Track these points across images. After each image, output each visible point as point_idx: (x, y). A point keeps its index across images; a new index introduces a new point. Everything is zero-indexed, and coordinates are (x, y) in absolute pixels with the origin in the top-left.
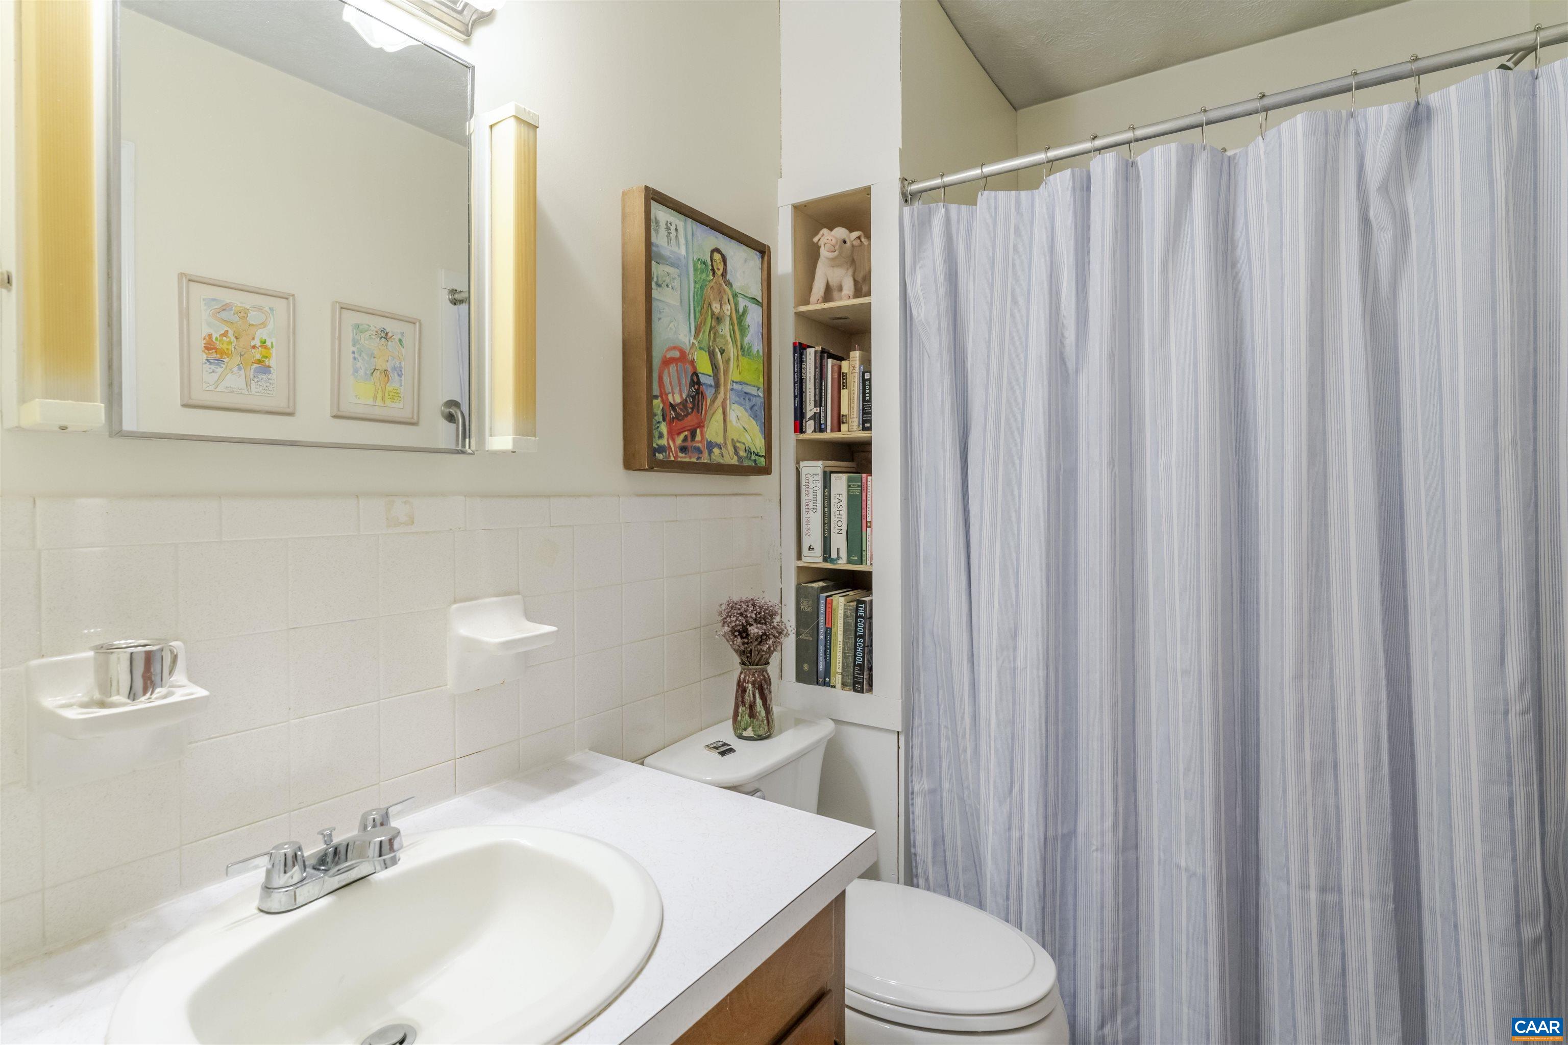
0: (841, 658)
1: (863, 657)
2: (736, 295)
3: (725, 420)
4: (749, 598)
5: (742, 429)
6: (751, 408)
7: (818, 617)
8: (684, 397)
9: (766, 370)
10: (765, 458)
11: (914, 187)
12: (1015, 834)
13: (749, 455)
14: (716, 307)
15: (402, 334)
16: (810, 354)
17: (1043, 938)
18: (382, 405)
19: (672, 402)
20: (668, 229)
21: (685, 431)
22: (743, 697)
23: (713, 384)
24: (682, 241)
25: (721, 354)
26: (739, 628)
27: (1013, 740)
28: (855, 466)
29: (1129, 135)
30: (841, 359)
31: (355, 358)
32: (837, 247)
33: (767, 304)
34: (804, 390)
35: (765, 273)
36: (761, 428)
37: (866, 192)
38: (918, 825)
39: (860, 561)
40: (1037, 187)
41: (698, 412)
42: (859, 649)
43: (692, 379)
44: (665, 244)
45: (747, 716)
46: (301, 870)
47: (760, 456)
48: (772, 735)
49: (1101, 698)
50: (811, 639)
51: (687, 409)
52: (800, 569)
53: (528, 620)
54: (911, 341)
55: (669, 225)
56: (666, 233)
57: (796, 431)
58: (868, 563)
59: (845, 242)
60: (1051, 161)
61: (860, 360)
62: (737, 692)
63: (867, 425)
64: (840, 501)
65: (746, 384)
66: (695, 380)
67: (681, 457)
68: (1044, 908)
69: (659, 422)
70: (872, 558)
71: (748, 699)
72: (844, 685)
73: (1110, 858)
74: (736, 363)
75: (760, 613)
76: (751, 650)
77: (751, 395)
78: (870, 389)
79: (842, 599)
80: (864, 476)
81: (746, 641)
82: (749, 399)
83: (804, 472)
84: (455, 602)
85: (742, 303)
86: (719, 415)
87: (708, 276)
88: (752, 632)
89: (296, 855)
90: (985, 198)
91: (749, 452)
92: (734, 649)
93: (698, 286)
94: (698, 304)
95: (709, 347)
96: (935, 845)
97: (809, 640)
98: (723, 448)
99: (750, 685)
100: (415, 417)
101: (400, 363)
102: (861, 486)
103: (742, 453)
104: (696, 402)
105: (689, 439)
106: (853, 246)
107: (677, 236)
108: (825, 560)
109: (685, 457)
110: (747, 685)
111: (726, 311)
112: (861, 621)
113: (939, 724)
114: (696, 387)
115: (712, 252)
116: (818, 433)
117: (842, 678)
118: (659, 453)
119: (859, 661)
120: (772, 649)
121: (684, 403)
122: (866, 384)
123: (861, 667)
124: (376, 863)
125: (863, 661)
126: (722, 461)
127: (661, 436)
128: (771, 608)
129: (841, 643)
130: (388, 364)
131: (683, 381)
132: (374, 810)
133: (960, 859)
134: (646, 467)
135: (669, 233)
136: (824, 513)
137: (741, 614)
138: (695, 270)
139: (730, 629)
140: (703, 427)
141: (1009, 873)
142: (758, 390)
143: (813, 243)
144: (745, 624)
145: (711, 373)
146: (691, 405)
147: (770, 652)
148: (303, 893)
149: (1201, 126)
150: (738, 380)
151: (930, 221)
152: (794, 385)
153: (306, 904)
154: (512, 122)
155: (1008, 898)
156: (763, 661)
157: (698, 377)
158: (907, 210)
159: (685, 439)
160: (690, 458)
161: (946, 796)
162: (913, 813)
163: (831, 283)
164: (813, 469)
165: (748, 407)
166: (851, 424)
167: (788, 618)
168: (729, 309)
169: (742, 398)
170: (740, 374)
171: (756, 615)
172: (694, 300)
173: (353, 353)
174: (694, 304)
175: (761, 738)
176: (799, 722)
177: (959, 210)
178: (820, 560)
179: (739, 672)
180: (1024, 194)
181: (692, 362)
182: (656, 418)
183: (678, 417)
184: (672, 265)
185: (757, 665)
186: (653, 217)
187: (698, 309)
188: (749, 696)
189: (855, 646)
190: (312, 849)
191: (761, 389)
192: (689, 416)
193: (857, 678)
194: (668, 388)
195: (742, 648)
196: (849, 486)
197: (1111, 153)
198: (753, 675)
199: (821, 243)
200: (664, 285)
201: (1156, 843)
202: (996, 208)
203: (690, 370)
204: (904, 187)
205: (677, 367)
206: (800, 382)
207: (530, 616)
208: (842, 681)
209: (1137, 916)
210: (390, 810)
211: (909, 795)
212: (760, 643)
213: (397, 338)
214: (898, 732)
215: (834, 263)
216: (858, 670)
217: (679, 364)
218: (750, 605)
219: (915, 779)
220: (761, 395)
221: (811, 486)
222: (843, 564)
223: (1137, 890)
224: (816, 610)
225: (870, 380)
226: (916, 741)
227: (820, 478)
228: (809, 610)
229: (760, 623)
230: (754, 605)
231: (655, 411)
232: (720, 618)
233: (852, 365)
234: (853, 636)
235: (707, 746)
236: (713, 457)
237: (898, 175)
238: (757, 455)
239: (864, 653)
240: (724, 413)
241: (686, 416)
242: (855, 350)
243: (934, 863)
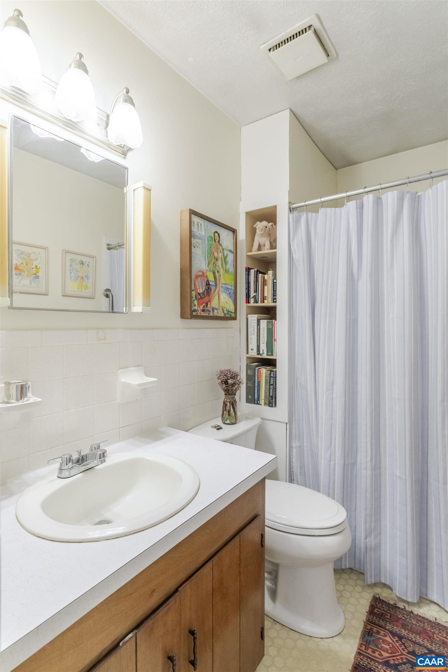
0: (264, 393)
1: (273, 393)
2: (223, 249)
3: (219, 299)
4: (228, 369)
5: (226, 302)
6: (229, 294)
7: (255, 377)
8: (204, 290)
9: (235, 279)
10: (234, 313)
11: (294, 206)
12: (332, 463)
13: (228, 313)
14: (216, 254)
15: (89, 262)
16: (252, 272)
17: (343, 504)
18: (81, 291)
19: (199, 292)
20: (198, 225)
21: (204, 303)
22: (226, 408)
23: (214, 285)
24: (203, 229)
25: (218, 273)
26: (224, 380)
27: (332, 426)
28: (270, 316)
29: (379, 187)
30: (264, 274)
31: (71, 272)
32: (263, 230)
33: (235, 253)
34: (250, 286)
35: (235, 240)
36: (233, 302)
37: (275, 207)
38: (294, 460)
39: (272, 354)
40: (343, 207)
41: (209, 296)
42: (271, 390)
43: (207, 283)
44: (197, 231)
45: (227, 415)
46: (72, 464)
47: (232, 313)
48: (237, 423)
49: (366, 409)
50: (252, 386)
51: (205, 295)
52: (248, 358)
53: (146, 376)
54: (292, 267)
55: (198, 223)
56: (197, 227)
57: (246, 303)
58: (275, 356)
59: (266, 227)
60: (348, 197)
61: (272, 274)
62: (223, 406)
63: (275, 300)
64: (264, 331)
65: (227, 284)
66: (208, 283)
67: (202, 314)
68: (343, 492)
69: (194, 300)
70: (276, 354)
71: (228, 408)
72: (265, 404)
73: (369, 472)
74: (223, 276)
75: (232, 375)
76: (229, 389)
77: (229, 289)
78: (276, 286)
79: (265, 370)
80: (273, 320)
81: (227, 385)
82: (228, 290)
83: (249, 319)
84: (120, 369)
85: (226, 252)
86: (217, 297)
87: (213, 242)
88: (229, 382)
89: (70, 458)
90: (322, 210)
91: (228, 311)
92: (222, 389)
93: (209, 246)
94: (209, 253)
95: (213, 270)
96: (301, 468)
97: (251, 386)
98: (218, 310)
99: (228, 403)
100: (94, 296)
101: (88, 274)
102: (272, 325)
103: (226, 312)
104: (208, 292)
105: (205, 307)
106: (269, 229)
107: (201, 227)
108: (258, 354)
109: (204, 314)
110: (227, 403)
111: (219, 256)
112: (272, 379)
113: (303, 420)
114: (208, 286)
115: (214, 233)
116: (255, 304)
117: (264, 401)
118: (194, 312)
119: (271, 395)
120: (237, 389)
121: (203, 292)
122: (274, 284)
123: (272, 397)
124: (99, 461)
125: (273, 395)
126: (218, 315)
127: (195, 306)
128: (237, 373)
129: (264, 387)
130: (83, 274)
131: (203, 284)
132: (95, 444)
133: (311, 474)
134: (189, 318)
135: (198, 226)
136: (258, 335)
137: (225, 375)
138: (208, 240)
139: (221, 381)
140: (211, 302)
141: (330, 478)
142: (232, 286)
143: (254, 227)
144: (227, 379)
145: (213, 280)
146: (206, 293)
147: (236, 390)
148: (73, 472)
149: (407, 183)
150: (224, 283)
151: (300, 220)
152: (246, 284)
153: (74, 476)
154: (142, 189)
155: (329, 488)
156: (233, 394)
157: (209, 282)
158: (291, 215)
159: (204, 307)
160: (206, 314)
161: (305, 449)
162: (292, 455)
163: (261, 243)
164: (253, 318)
165: (228, 294)
166: (268, 300)
167: (243, 377)
168: (221, 254)
169: (226, 290)
170: (225, 280)
171: (231, 375)
172: (207, 252)
173: (70, 270)
174: (207, 254)
175: (232, 424)
176: (247, 418)
177: (312, 214)
178: (256, 354)
179: (224, 398)
180: (338, 209)
181: (207, 276)
182: (193, 298)
183: (201, 298)
184: (199, 239)
185: (231, 395)
186: (192, 221)
187: (209, 256)
188: (228, 407)
189: (270, 388)
190: (75, 457)
191: (233, 286)
192: (205, 298)
193: (270, 401)
194: (197, 287)
195: (226, 388)
196: (267, 325)
197: (371, 195)
198: (230, 399)
199: (257, 227)
200: (196, 247)
201: (388, 467)
202: (326, 215)
203: (206, 280)
204: (290, 206)
205: (201, 278)
206: (248, 283)
207: (147, 374)
208: (264, 402)
209: (380, 495)
210: (100, 444)
211: (291, 448)
212: (232, 387)
213: (86, 264)
214: (286, 423)
215: (262, 235)
216: (271, 398)
217: (202, 277)
218: (229, 372)
219: (293, 442)
220: (233, 288)
221: (252, 324)
222: (265, 356)
223: (380, 485)
224: (254, 374)
225: (276, 282)
226: (294, 426)
227: (256, 321)
228: (252, 374)
229: (232, 379)
230: (230, 372)
231: (193, 296)
232: (217, 377)
233: (269, 276)
234: (269, 385)
235: (212, 426)
236: (214, 313)
237: (288, 201)
238: (231, 312)
239: (273, 391)
240: (219, 296)
241: (204, 297)
242: (270, 270)
243: (300, 475)
